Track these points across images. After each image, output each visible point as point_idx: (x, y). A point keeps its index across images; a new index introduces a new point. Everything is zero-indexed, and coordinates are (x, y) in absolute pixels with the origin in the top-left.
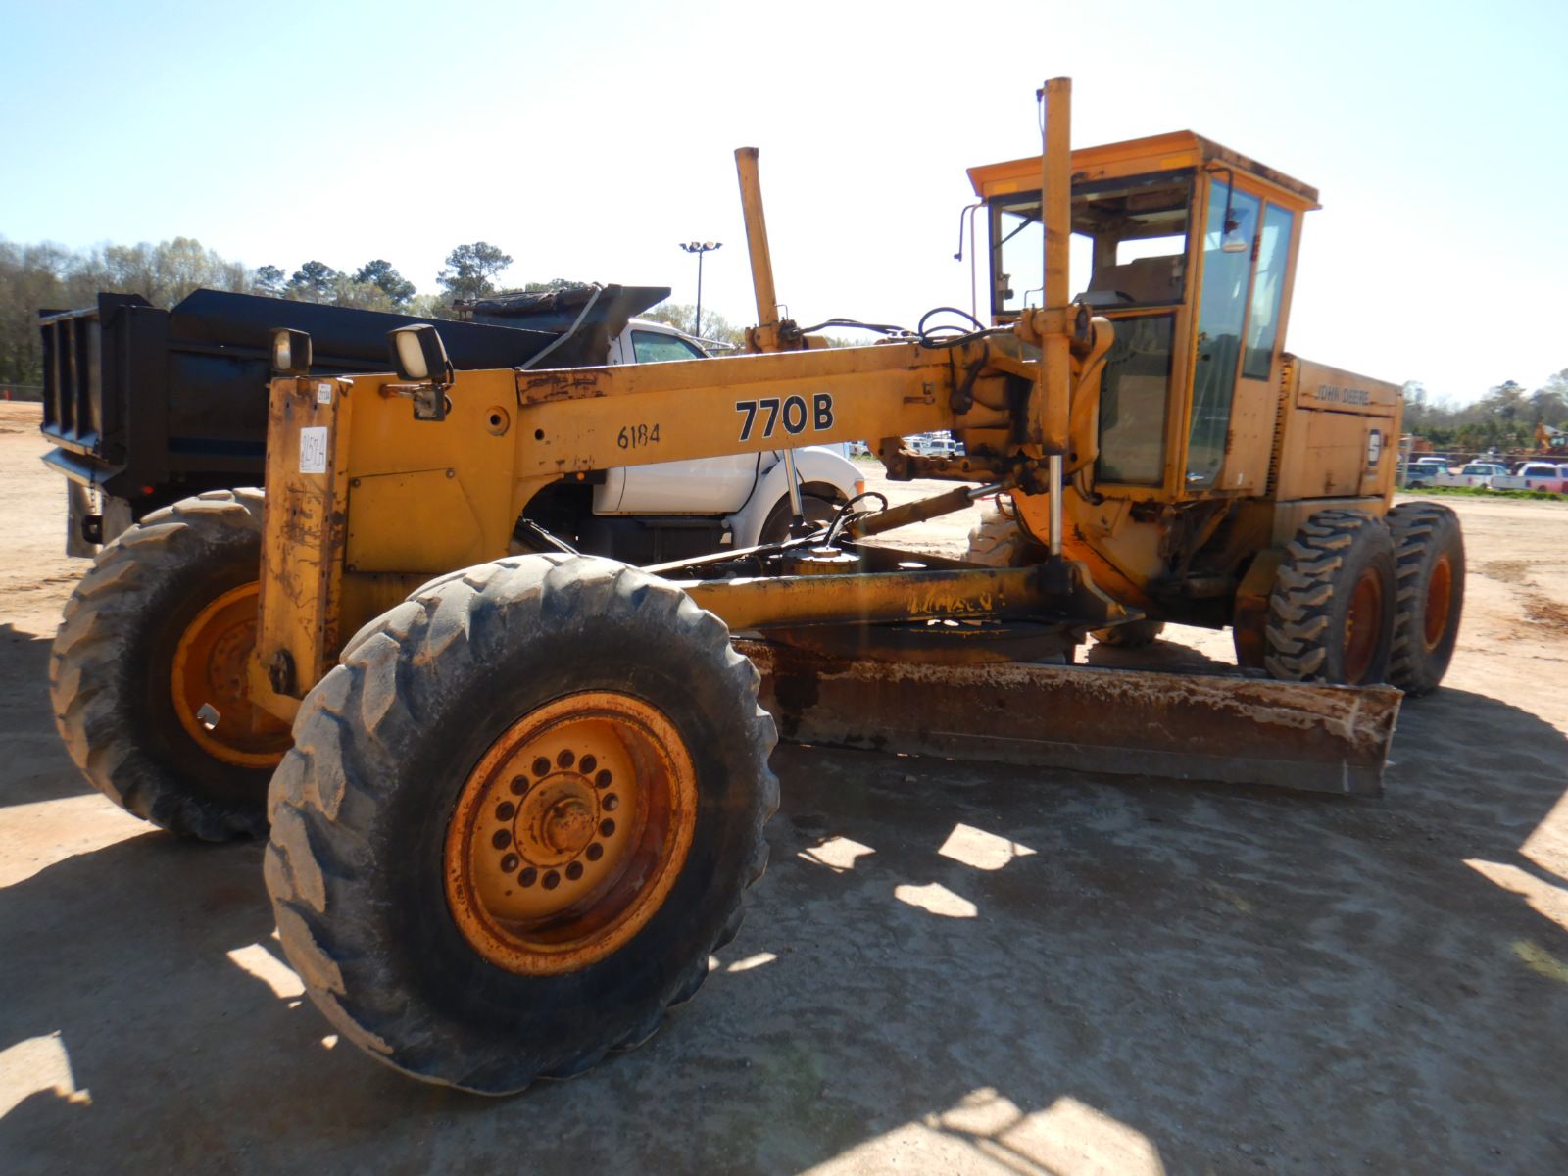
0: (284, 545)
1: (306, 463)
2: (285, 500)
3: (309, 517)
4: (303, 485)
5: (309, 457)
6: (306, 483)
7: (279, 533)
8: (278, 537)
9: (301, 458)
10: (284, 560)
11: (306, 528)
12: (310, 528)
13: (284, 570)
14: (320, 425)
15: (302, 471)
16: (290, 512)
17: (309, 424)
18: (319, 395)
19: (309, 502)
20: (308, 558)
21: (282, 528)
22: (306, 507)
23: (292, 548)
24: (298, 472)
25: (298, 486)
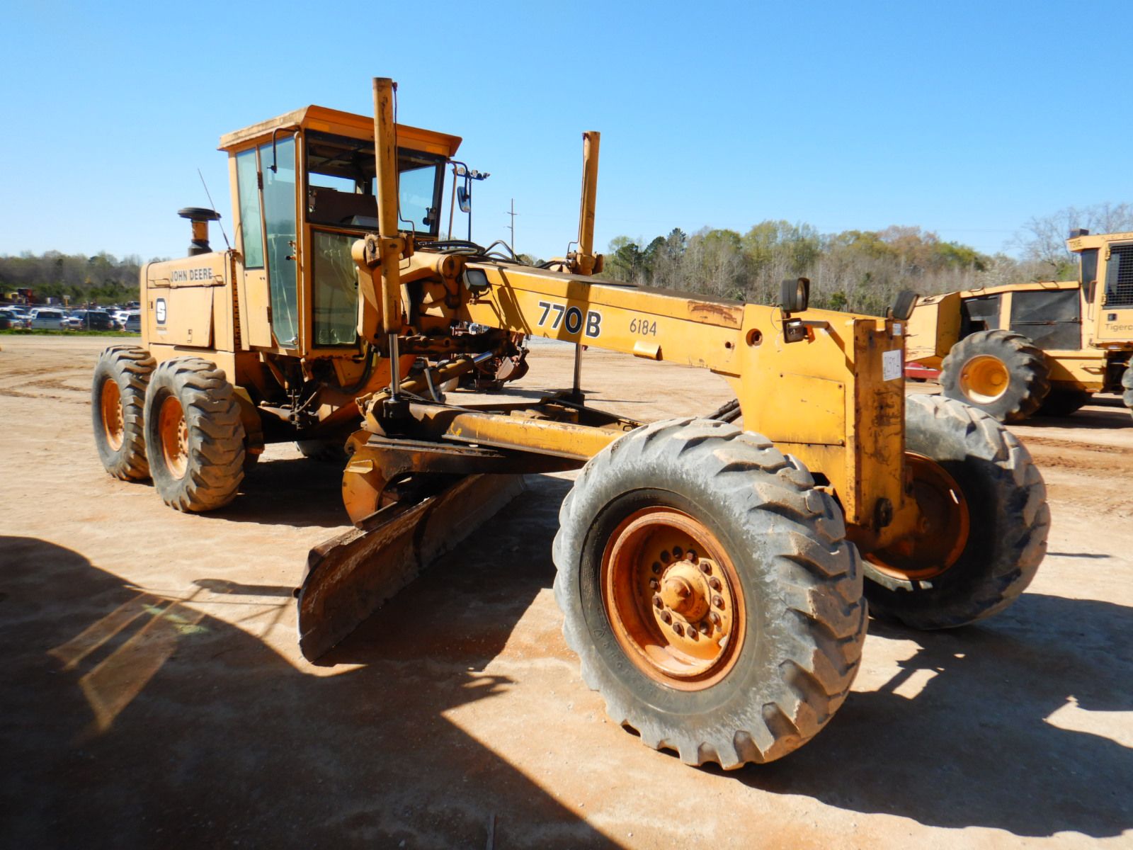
0: (875, 431)
1: (887, 374)
2: (874, 401)
3: (892, 407)
4: (886, 388)
5: (889, 369)
6: (889, 386)
7: (870, 425)
8: (870, 428)
9: (884, 371)
10: (876, 441)
11: (891, 414)
12: (893, 413)
13: (876, 449)
14: (895, 349)
15: (885, 379)
16: (878, 409)
17: (888, 349)
18: (894, 330)
19: (891, 398)
20: (892, 432)
21: (873, 421)
22: (889, 402)
23: (882, 431)
24: (882, 381)
25: (883, 390)
